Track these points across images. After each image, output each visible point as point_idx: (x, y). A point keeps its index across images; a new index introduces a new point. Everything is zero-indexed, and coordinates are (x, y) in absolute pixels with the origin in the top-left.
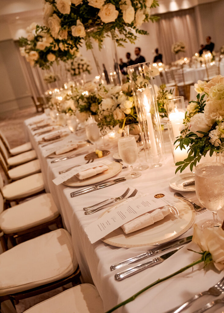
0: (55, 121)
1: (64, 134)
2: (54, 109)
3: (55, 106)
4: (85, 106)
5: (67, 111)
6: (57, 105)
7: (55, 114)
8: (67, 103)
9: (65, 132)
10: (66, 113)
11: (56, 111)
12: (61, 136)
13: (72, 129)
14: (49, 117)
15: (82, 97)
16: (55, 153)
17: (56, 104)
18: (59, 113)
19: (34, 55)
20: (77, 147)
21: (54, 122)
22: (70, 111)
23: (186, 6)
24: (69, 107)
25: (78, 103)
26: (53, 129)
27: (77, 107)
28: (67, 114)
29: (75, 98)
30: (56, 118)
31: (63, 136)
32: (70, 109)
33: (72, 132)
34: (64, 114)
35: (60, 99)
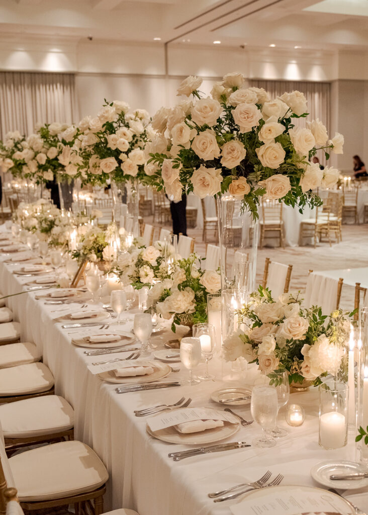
0: (16, 236)
1: (22, 249)
2: (18, 223)
3: (19, 220)
4: (46, 228)
5: (31, 229)
6: (22, 220)
7: (18, 228)
8: (33, 220)
9: (24, 247)
10: (29, 230)
11: (19, 226)
12: (19, 250)
13: (29, 245)
14: (10, 231)
15: (46, 220)
16: (11, 260)
17: (21, 217)
18: (23, 230)
19: (9, 164)
20: (29, 258)
21: (14, 237)
22: (34, 230)
23: (316, 76)
24: (34, 225)
25: (41, 224)
26: (12, 244)
27: (40, 227)
28: (30, 232)
29: (39, 219)
30: (18, 233)
31: (20, 251)
32: (34, 227)
33: (30, 249)
34: (27, 231)
35: (27, 213)
